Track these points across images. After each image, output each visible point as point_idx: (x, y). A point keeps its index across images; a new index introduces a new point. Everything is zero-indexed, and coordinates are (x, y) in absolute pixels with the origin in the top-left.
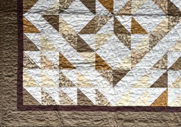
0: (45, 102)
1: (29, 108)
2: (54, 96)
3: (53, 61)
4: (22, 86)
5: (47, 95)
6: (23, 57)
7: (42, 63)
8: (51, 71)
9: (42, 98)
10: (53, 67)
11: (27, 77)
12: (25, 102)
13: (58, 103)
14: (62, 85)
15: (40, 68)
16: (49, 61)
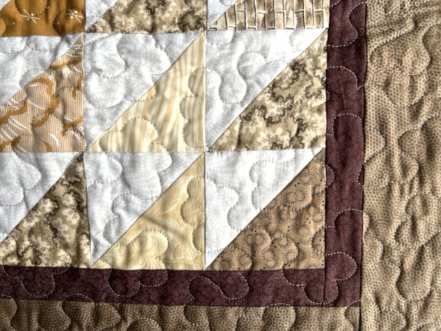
1: (346, 234)
2: (264, 69)
4: (202, 273)
9: (276, 145)
12: (301, 255)
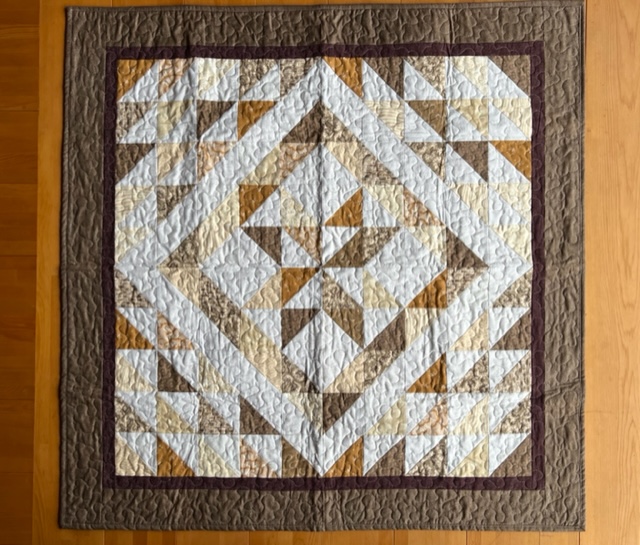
0: (523, 425)
1: (539, 463)
3: (428, 408)
4: (488, 478)
5: (507, 422)
6: (420, 477)
7: (434, 432)
8: (451, 411)
9: (514, 432)
10: (442, 407)
11: (466, 466)
13: (527, 394)
14: (484, 386)
15: (446, 437)
16: (430, 416)
